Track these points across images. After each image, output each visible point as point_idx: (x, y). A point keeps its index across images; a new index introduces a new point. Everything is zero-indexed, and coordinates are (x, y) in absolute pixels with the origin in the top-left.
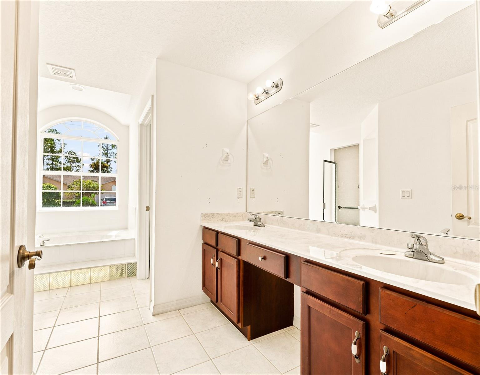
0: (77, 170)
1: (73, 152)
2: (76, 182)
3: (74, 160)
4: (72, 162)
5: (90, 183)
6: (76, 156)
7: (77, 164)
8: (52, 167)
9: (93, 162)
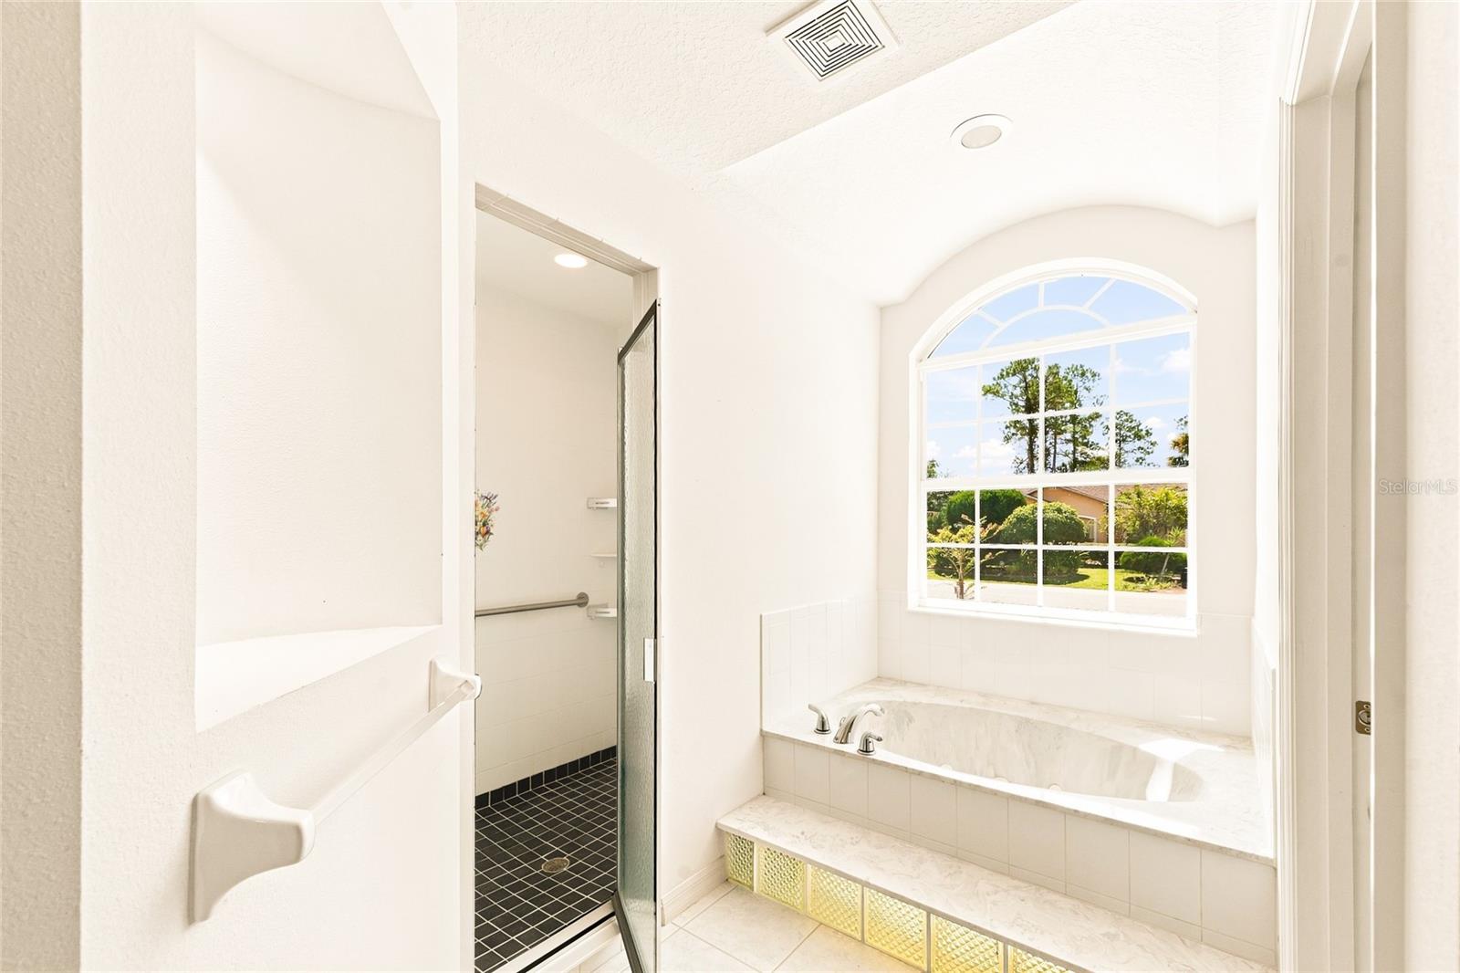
0: (1137, 461)
1: (1126, 414)
2: (1126, 494)
3: (1129, 434)
4: (1124, 440)
5: (1167, 494)
6: (1133, 424)
7: (1138, 443)
8: (1075, 460)
9: (1182, 432)
